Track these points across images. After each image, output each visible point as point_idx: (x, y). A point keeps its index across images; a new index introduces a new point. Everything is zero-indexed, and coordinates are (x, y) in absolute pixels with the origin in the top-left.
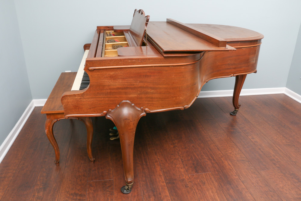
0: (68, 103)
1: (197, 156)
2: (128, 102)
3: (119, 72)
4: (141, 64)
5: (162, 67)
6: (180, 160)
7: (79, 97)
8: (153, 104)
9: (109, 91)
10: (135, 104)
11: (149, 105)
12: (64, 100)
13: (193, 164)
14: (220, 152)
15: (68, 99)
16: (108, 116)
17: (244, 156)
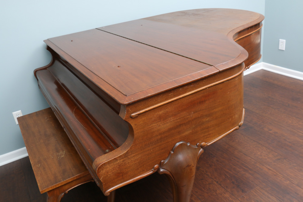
0: (107, 173)
2: (181, 143)
3: (169, 109)
4: (193, 90)
5: (216, 86)
6: (215, 183)
7: (122, 160)
8: (209, 134)
9: (159, 137)
10: (190, 143)
11: (205, 137)
12: (101, 171)
14: (250, 158)
15: (107, 168)
16: (162, 170)
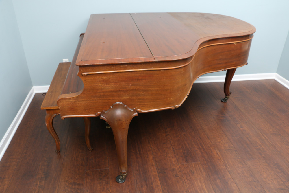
0: (64, 105)
1: (187, 145)
2: (121, 103)
3: (111, 77)
4: (132, 69)
5: (153, 71)
6: (171, 149)
7: (74, 100)
8: (144, 105)
9: (102, 94)
10: (127, 105)
11: (141, 106)
12: (60, 103)
13: (184, 153)
14: (210, 141)
15: (64, 102)
16: (102, 117)
17: (232, 145)
